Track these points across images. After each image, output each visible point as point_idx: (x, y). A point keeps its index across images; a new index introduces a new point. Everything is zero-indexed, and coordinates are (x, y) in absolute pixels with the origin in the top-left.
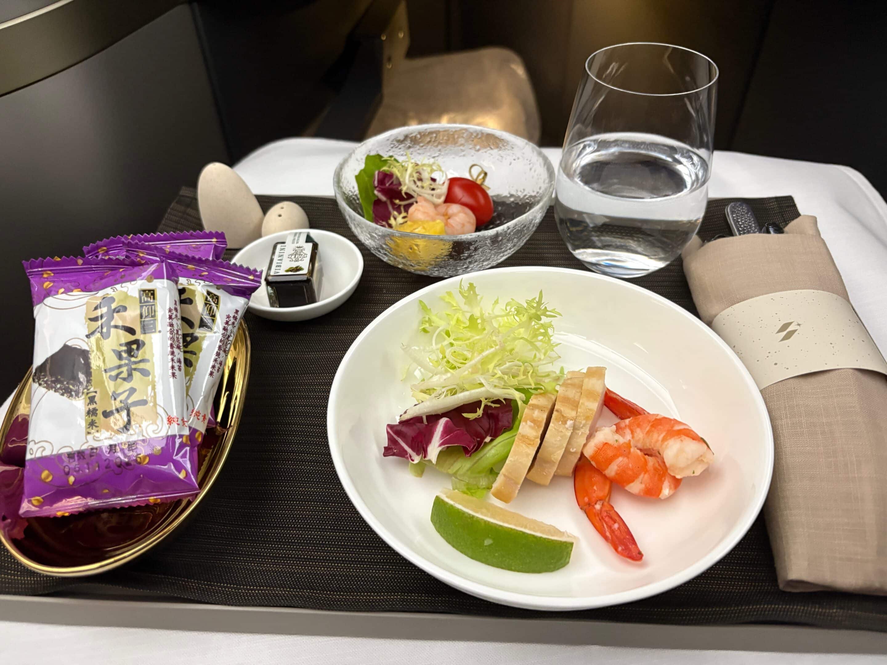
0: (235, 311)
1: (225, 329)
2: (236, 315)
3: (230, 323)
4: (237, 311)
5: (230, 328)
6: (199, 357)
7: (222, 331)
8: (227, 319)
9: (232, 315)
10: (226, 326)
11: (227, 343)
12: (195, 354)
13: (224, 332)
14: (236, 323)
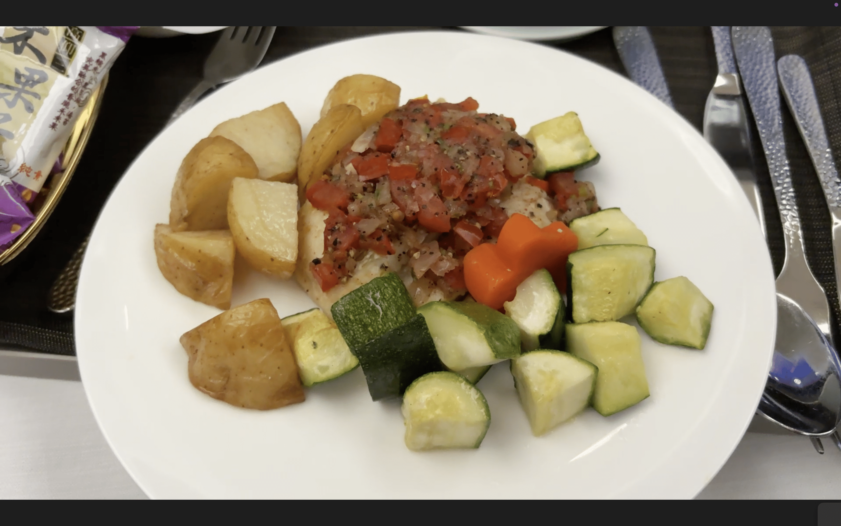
0: (101, 54)
1: (81, 75)
2: (101, 59)
3: (91, 68)
4: (103, 55)
5: (89, 74)
6: (42, 103)
7: (77, 77)
8: (88, 63)
9: (95, 58)
10: (84, 71)
11: (82, 91)
12: (40, 98)
13: (79, 78)
14: (99, 69)
